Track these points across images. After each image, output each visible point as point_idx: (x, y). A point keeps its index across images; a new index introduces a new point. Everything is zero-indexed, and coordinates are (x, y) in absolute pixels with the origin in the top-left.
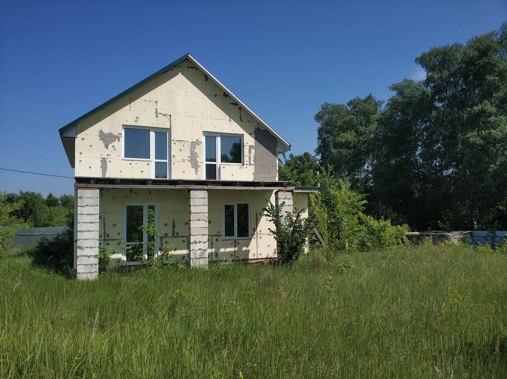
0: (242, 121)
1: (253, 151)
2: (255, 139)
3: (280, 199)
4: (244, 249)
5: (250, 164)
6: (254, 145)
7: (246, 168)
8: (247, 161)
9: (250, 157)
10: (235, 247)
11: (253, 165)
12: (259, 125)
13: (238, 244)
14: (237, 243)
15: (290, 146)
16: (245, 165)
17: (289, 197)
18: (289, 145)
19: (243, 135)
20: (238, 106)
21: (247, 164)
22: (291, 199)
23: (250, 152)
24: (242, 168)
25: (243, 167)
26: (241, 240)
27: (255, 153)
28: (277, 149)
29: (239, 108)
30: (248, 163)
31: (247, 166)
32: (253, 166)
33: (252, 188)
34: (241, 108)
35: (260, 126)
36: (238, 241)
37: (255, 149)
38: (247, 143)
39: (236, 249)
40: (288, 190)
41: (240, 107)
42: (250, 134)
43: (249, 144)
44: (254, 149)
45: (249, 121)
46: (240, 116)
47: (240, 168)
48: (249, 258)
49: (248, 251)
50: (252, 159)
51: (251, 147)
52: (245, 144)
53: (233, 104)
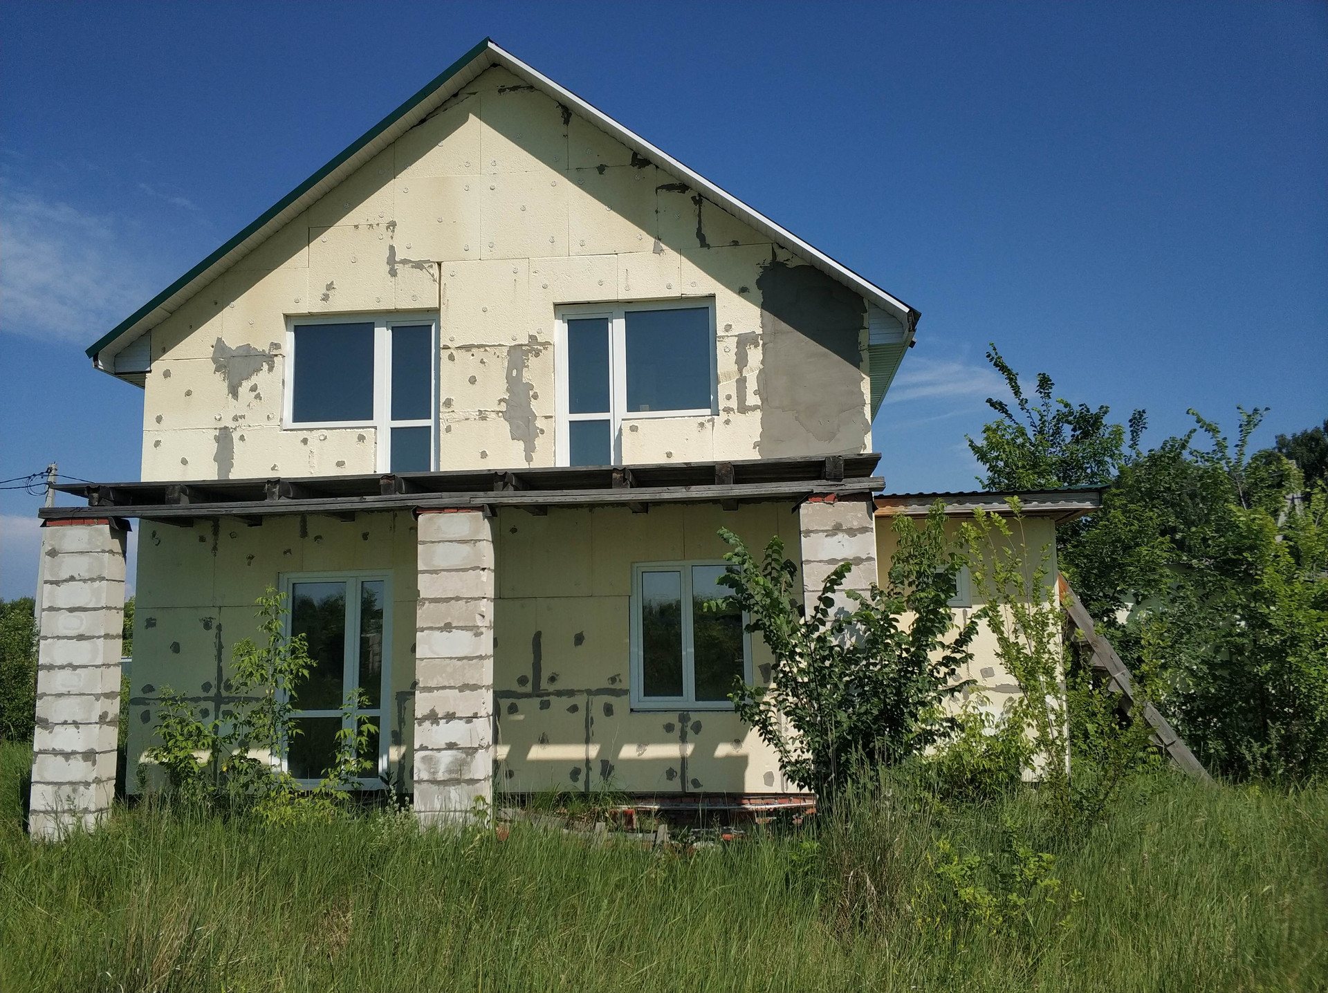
0: (708, 246)
1: (755, 356)
2: (764, 306)
3: (808, 532)
4: (723, 750)
5: (743, 409)
6: (759, 331)
7: (727, 422)
8: (729, 397)
9: (742, 382)
10: (683, 739)
11: (755, 408)
12: (778, 251)
13: (697, 728)
14: (690, 724)
15: (914, 315)
16: (721, 412)
17: (855, 525)
18: (907, 310)
19: (713, 297)
20: (689, 194)
21: (728, 410)
22: (864, 530)
23: (742, 360)
24: (708, 425)
25: (712, 420)
26: (715, 714)
27: (763, 362)
28: (863, 337)
29: (693, 198)
30: (733, 404)
31: (731, 416)
32: (758, 414)
33: (679, 493)
34: (701, 197)
35: (782, 256)
36: (694, 717)
37: (764, 345)
38: (728, 328)
39: (689, 749)
40: (846, 493)
41: (700, 195)
42: (742, 291)
43: (736, 330)
44: (760, 348)
45: (736, 243)
46: (699, 229)
47: (702, 425)
48: (748, 790)
49: (743, 761)
50: (752, 385)
51: (744, 341)
52: (720, 332)
53: (669, 187)
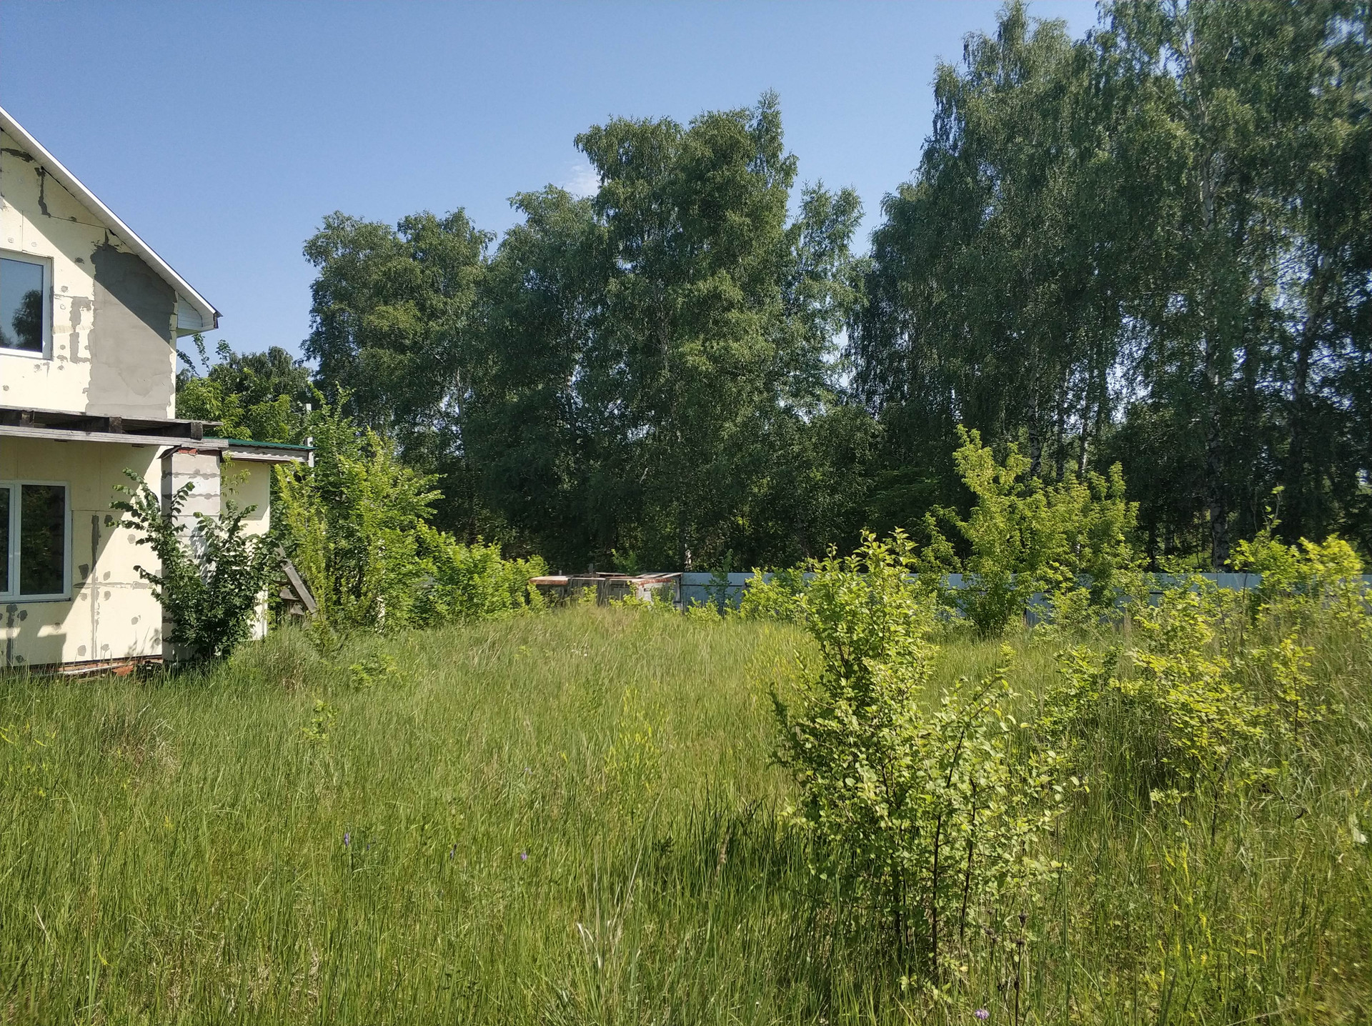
0: (50, 216)
1: (87, 317)
2: (98, 277)
3: (177, 474)
4: (45, 631)
5: (75, 359)
6: (92, 298)
7: (61, 368)
8: (63, 347)
9: (75, 337)
10: (10, 624)
11: (85, 360)
12: (110, 236)
13: (23, 616)
14: (16, 613)
15: (217, 314)
16: (55, 359)
17: (209, 471)
18: (214, 312)
19: (50, 259)
20: (32, 165)
21: (62, 358)
22: (214, 475)
23: (75, 319)
24: (42, 367)
25: (48, 364)
26: (36, 604)
27: (93, 324)
28: (173, 320)
29: (37, 169)
30: (67, 353)
31: (65, 363)
32: (88, 366)
33: (79, 436)
34: (43, 171)
35: (113, 241)
36: (21, 608)
37: (95, 310)
38: (65, 289)
39: (15, 632)
40: (204, 449)
41: (42, 168)
42: (78, 261)
43: (71, 293)
44: (92, 312)
45: (74, 219)
46: (41, 198)
47: (38, 366)
48: (64, 660)
49: (61, 639)
50: (83, 341)
51: (78, 303)
52: (57, 290)
53: (15, 153)
